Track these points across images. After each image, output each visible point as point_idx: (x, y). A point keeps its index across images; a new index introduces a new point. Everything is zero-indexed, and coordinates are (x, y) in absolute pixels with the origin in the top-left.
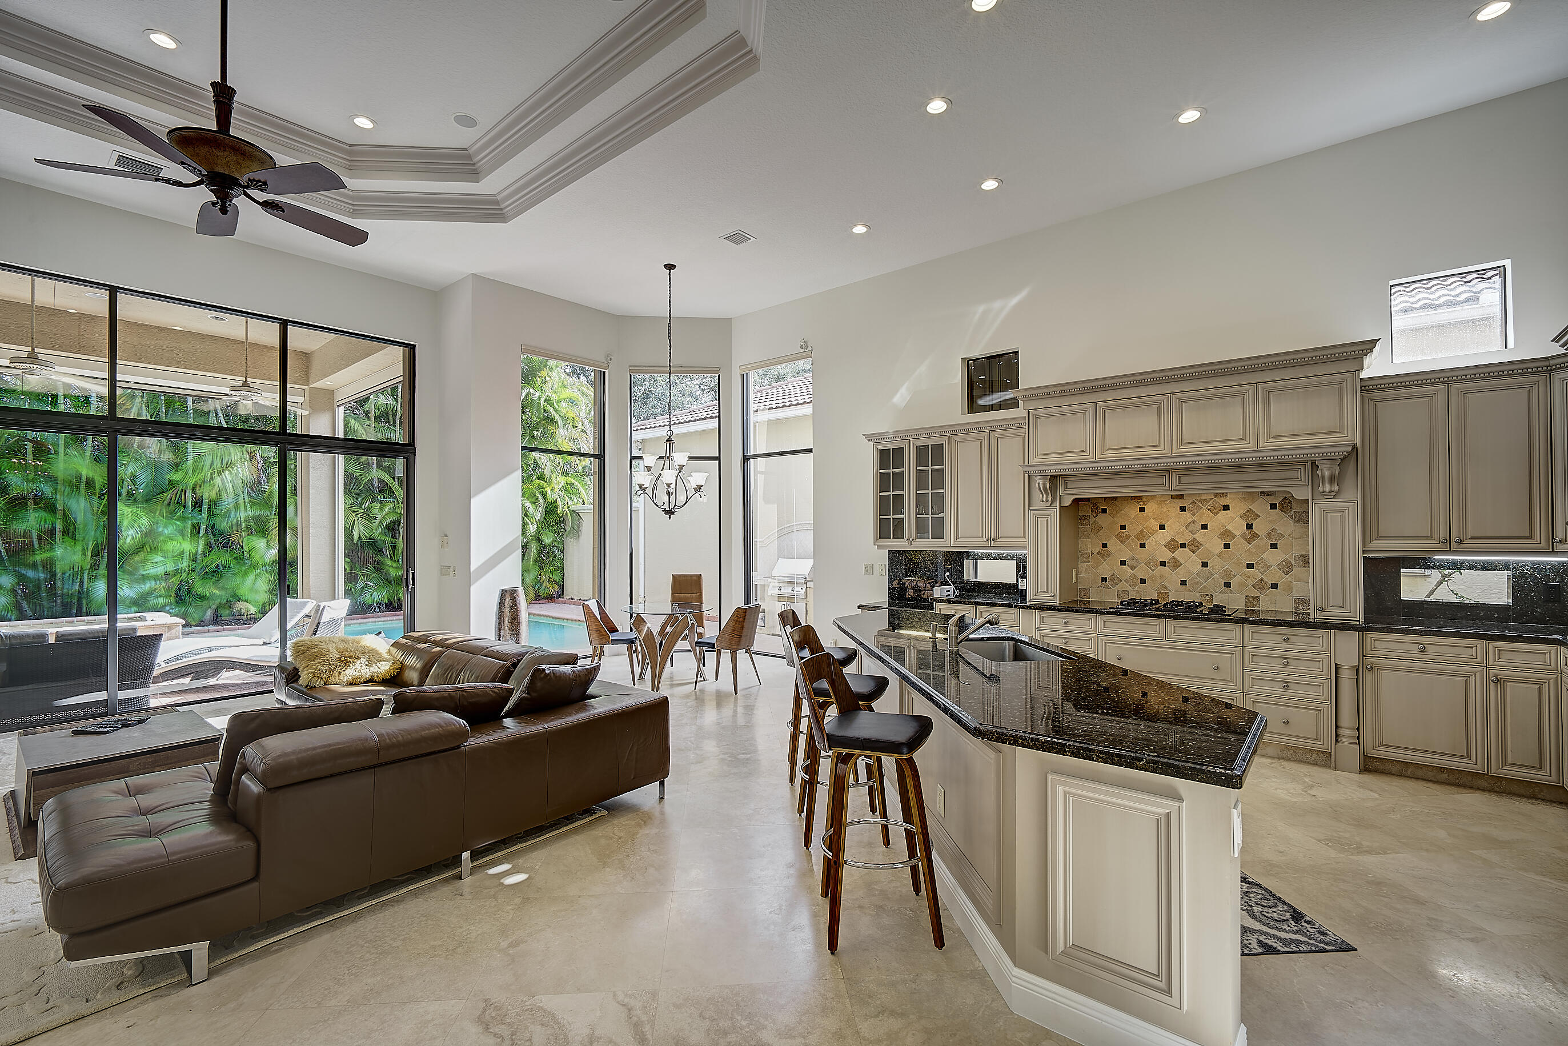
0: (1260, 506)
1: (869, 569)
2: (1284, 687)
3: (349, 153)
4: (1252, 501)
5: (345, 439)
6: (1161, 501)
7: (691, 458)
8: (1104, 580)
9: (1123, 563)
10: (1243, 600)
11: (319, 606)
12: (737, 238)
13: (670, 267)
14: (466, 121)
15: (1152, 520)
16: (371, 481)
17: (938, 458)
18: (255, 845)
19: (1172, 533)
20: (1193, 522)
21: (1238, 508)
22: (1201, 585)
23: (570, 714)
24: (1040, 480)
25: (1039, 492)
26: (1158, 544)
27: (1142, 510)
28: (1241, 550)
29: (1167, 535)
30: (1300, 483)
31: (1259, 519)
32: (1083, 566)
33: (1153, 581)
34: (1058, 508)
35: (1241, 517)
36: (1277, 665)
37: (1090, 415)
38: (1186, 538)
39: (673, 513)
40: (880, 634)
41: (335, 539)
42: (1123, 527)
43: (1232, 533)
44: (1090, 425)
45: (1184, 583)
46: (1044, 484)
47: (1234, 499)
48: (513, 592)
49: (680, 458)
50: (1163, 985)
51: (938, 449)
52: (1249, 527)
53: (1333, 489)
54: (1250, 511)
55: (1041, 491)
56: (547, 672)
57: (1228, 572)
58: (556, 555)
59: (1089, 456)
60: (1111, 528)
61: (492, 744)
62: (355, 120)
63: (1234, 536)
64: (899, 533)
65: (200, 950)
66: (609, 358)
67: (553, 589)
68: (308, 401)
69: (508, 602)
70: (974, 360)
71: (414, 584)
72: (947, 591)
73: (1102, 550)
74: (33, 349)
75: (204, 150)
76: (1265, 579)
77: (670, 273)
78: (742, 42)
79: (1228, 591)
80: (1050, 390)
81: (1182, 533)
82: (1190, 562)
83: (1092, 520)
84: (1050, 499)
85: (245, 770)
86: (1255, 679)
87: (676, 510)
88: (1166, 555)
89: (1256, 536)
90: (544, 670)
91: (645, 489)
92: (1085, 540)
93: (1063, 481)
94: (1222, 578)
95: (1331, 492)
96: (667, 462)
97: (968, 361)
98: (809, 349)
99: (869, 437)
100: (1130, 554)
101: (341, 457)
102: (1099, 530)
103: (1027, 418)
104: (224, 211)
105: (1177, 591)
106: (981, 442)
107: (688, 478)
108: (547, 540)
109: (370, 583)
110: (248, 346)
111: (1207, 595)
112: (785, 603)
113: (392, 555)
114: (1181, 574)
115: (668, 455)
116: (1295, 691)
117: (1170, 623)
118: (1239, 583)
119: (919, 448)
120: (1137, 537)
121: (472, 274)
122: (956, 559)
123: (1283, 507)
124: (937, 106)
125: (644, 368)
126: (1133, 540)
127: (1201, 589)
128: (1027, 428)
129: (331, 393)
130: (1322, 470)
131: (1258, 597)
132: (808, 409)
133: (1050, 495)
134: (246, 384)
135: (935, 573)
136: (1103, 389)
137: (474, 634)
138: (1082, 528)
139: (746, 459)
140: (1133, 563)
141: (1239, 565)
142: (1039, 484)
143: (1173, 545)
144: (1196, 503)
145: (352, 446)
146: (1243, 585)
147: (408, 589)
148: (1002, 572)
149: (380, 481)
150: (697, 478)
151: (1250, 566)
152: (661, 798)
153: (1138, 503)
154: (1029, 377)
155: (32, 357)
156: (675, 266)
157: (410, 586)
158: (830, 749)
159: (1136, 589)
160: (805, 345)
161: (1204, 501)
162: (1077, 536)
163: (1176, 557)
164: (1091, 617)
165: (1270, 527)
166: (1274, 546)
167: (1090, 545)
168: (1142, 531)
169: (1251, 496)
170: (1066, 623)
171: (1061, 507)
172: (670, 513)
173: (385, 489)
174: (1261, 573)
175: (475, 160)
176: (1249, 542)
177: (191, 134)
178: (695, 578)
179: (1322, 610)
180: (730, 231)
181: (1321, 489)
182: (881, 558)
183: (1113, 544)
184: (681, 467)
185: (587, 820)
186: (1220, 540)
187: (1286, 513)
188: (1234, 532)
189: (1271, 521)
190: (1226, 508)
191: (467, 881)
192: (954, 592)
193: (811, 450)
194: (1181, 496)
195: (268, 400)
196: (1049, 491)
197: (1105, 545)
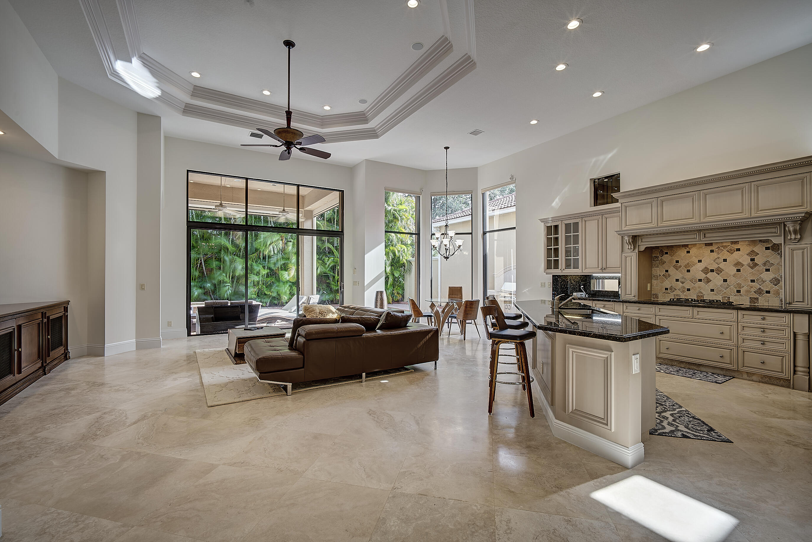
0: (759, 249)
1: (543, 285)
2: (761, 343)
3: (322, 119)
4: (754, 245)
5: (317, 230)
6: (699, 247)
7: (456, 234)
8: (666, 289)
9: (677, 280)
10: (749, 300)
11: (309, 297)
12: (475, 133)
13: (447, 148)
14: (363, 101)
15: (694, 257)
16: (325, 248)
17: (576, 230)
18: (303, 357)
19: (706, 264)
20: (718, 258)
21: (745, 249)
22: (723, 292)
23: (400, 330)
24: (626, 238)
25: (627, 244)
26: (697, 271)
27: (688, 252)
28: (747, 272)
29: (703, 265)
30: (777, 234)
31: (758, 255)
32: (654, 282)
33: (694, 289)
34: (637, 252)
35: (747, 255)
36: (758, 332)
37: (654, 204)
38: (714, 266)
39: (448, 258)
40: (547, 316)
41: (313, 272)
42: (677, 262)
43: (742, 264)
44: (654, 210)
45: (712, 290)
46: (629, 240)
47: (743, 245)
48: (381, 292)
49: (451, 233)
50: (605, 422)
51: (576, 224)
52: (752, 260)
53: (797, 237)
54: (753, 251)
55: (627, 243)
56: (392, 314)
57: (739, 285)
58: (401, 282)
59: (654, 224)
60: (671, 262)
61: (372, 336)
62: (324, 108)
63: (743, 265)
64: (556, 267)
65: (289, 385)
66: (422, 190)
67: (399, 297)
68: (303, 215)
69: (379, 296)
70: (598, 179)
71: (343, 289)
72: (581, 295)
73: (665, 274)
74: (221, 202)
75: (284, 134)
76: (762, 288)
77: (447, 151)
78: (469, 57)
79: (739, 295)
80: (635, 192)
81: (712, 264)
82: (716, 280)
83: (660, 258)
84: (632, 247)
85: (299, 335)
86: (745, 339)
87: (449, 257)
88: (702, 276)
89: (756, 265)
90: (391, 313)
91: (436, 248)
92: (656, 268)
93: (640, 238)
94: (736, 288)
95: (795, 239)
96: (445, 236)
97: (594, 180)
98: (514, 179)
99: (542, 221)
100: (681, 276)
101: (315, 237)
102: (663, 263)
103: (621, 208)
104: (289, 153)
105: (708, 295)
106: (598, 221)
107: (455, 242)
108: (396, 275)
109: (325, 292)
110: (284, 195)
111: (726, 297)
112: (507, 304)
113: (333, 280)
114: (711, 286)
115: (446, 233)
116: (768, 346)
117: (695, 309)
118: (746, 290)
119: (566, 225)
120: (685, 266)
121: (366, 159)
122: (586, 280)
123: (773, 249)
124: (561, 67)
125: (437, 194)
126: (683, 268)
127: (723, 294)
128: (621, 212)
129: (311, 212)
130: (788, 227)
131: (758, 298)
132: (513, 209)
133: (633, 245)
134: (284, 210)
135: (576, 286)
136: (663, 190)
137: (365, 306)
138: (654, 262)
139: (484, 233)
140: (683, 280)
141: (746, 281)
142: (626, 240)
143: (706, 271)
144: (720, 248)
145: (319, 233)
146: (748, 292)
147: (341, 291)
148: (611, 286)
149: (329, 248)
150: (459, 242)
151: (753, 281)
152: (435, 369)
153: (686, 249)
154: (626, 186)
155: (221, 205)
156: (449, 148)
157: (342, 290)
158: (491, 339)
159: (685, 294)
160: (512, 178)
161: (725, 247)
162: (651, 266)
163: (708, 277)
164: (652, 306)
165: (765, 259)
166: (767, 270)
167: (658, 271)
168: (688, 264)
169: (754, 242)
170: (639, 309)
171: (639, 251)
172: (447, 258)
173: (331, 252)
174: (759, 285)
175: (366, 115)
176: (752, 268)
177: (281, 130)
178: (459, 288)
179: (790, 303)
180: (472, 130)
181: (789, 238)
182: (548, 279)
183: (671, 271)
184: (451, 237)
185: (406, 372)
186: (734, 267)
187: (775, 252)
188: (743, 263)
189: (766, 257)
190: (738, 250)
191: (364, 383)
192: (586, 295)
193: (515, 228)
194: (711, 244)
195: (292, 217)
196: (632, 243)
197: (667, 271)
